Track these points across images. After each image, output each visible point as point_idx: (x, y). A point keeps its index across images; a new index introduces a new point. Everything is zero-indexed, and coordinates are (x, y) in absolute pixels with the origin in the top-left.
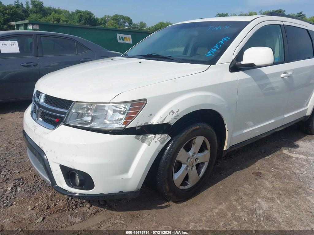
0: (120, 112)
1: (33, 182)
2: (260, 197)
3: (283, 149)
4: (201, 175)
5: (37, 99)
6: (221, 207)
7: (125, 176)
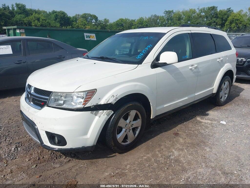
0: (81, 97)
1: (28, 144)
2: (174, 149)
3: (197, 117)
4: (136, 135)
5: (29, 90)
6: (148, 155)
7: (85, 137)
